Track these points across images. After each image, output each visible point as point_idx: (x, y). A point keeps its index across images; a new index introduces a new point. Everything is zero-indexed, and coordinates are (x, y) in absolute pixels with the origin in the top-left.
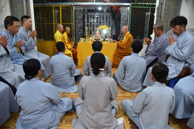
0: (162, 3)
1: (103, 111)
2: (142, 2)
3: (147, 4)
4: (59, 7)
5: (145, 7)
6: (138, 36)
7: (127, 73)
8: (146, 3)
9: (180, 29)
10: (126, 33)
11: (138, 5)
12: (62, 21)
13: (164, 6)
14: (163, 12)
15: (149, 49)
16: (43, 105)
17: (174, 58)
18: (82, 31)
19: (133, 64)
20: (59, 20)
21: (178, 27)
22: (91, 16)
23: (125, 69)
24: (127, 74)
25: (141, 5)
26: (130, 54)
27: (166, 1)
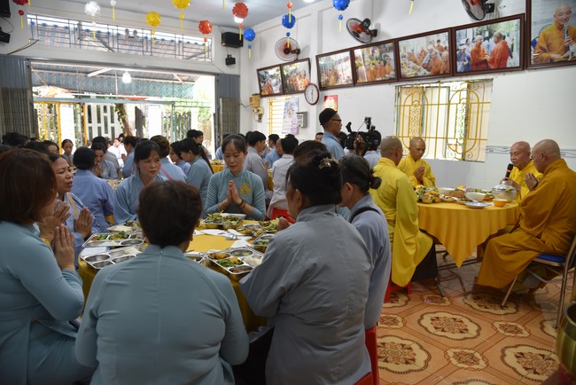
0: (218, 109)
13: (221, 113)
27: (223, 107)
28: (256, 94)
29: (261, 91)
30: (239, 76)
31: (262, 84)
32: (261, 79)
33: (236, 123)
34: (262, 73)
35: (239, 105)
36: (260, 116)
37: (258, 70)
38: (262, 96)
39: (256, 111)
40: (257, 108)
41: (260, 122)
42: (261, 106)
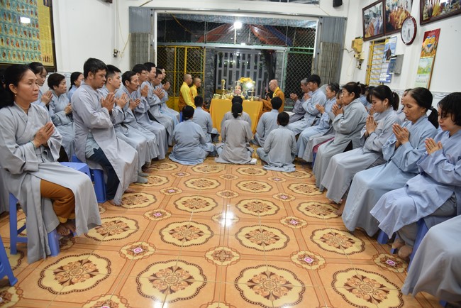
0: (318, 53)
1: (240, 146)
2: (302, 46)
4: (184, 49)
5: (306, 53)
10: (274, 89)
11: (296, 50)
12: (187, 69)
14: (320, 64)
16: (195, 139)
17: (309, 114)
18: (212, 83)
20: (183, 67)
21: (311, 83)
22: (226, 55)
23: (264, 126)
24: (266, 131)
25: (301, 50)
27: (323, 51)
28: (359, 38)
29: (364, 33)
30: (346, 19)
31: (366, 26)
32: (366, 20)
33: (335, 68)
34: (367, 13)
35: (343, 50)
36: (361, 61)
37: (364, 9)
38: (365, 39)
39: (357, 56)
40: (359, 53)
41: (360, 68)
42: (363, 50)
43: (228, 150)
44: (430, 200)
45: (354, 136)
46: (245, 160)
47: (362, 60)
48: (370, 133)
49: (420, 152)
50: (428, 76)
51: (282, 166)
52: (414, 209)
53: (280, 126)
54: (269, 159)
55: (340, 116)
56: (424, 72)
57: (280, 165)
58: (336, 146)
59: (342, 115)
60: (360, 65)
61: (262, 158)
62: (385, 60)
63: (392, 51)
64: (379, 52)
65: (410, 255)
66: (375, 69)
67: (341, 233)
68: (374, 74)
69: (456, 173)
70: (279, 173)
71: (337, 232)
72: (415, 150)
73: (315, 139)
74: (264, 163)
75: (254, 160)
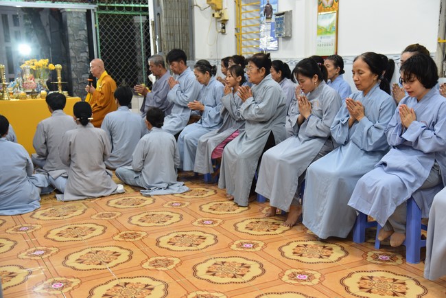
0: (158, 14)
2: (120, 2)
3: (132, 5)
6: (124, 81)
7: (116, 139)
8: (130, 2)
9: (179, 66)
10: (99, 74)
11: (112, 8)
13: (163, 20)
14: (163, 31)
15: (147, 104)
19: (123, 122)
21: (175, 63)
23: (111, 135)
24: (116, 142)
26: (115, 109)
27: (165, 9)
33: (187, 35)
35: (192, 7)
36: (224, 22)
39: (217, 15)
40: (219, 10)
41: (223, 33)
42: (225, 6)
43: (81, 179)
44: (415, 173)
45: (274, 124)
46: (108, 189)
47: (226, 20)
48: (307, 116)
49: (384, 125)
50: (333, 36)
51: (167, 188)
52: (401, 186)
53: (154, 129)
54: (145, 180)
55: (249, 101)
56: (326, 32)
57: (165, 185)
58: (254, 141)
59: (252, 98)
60: (224, 28)
61: (131, 181)
62: (263, 19)
63: (274, 7)
64: (249, 8)
65: (404, 241)
66: (246, 33)
67: (311, 243)
68: (246, 39)
69: (438, 137)
70: (171, 196)
71: (305, 243)
72: (377, 124)
73: (210, 140)
74: (137, 188)
75: (121, 188)
